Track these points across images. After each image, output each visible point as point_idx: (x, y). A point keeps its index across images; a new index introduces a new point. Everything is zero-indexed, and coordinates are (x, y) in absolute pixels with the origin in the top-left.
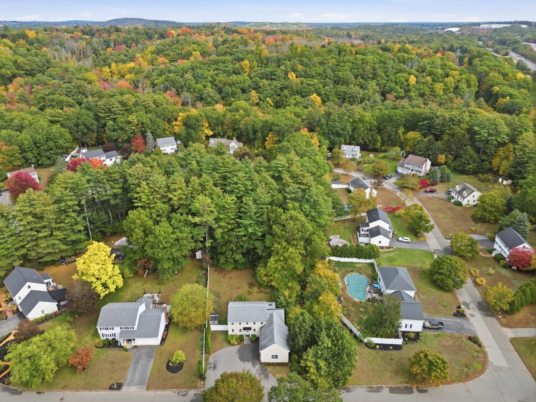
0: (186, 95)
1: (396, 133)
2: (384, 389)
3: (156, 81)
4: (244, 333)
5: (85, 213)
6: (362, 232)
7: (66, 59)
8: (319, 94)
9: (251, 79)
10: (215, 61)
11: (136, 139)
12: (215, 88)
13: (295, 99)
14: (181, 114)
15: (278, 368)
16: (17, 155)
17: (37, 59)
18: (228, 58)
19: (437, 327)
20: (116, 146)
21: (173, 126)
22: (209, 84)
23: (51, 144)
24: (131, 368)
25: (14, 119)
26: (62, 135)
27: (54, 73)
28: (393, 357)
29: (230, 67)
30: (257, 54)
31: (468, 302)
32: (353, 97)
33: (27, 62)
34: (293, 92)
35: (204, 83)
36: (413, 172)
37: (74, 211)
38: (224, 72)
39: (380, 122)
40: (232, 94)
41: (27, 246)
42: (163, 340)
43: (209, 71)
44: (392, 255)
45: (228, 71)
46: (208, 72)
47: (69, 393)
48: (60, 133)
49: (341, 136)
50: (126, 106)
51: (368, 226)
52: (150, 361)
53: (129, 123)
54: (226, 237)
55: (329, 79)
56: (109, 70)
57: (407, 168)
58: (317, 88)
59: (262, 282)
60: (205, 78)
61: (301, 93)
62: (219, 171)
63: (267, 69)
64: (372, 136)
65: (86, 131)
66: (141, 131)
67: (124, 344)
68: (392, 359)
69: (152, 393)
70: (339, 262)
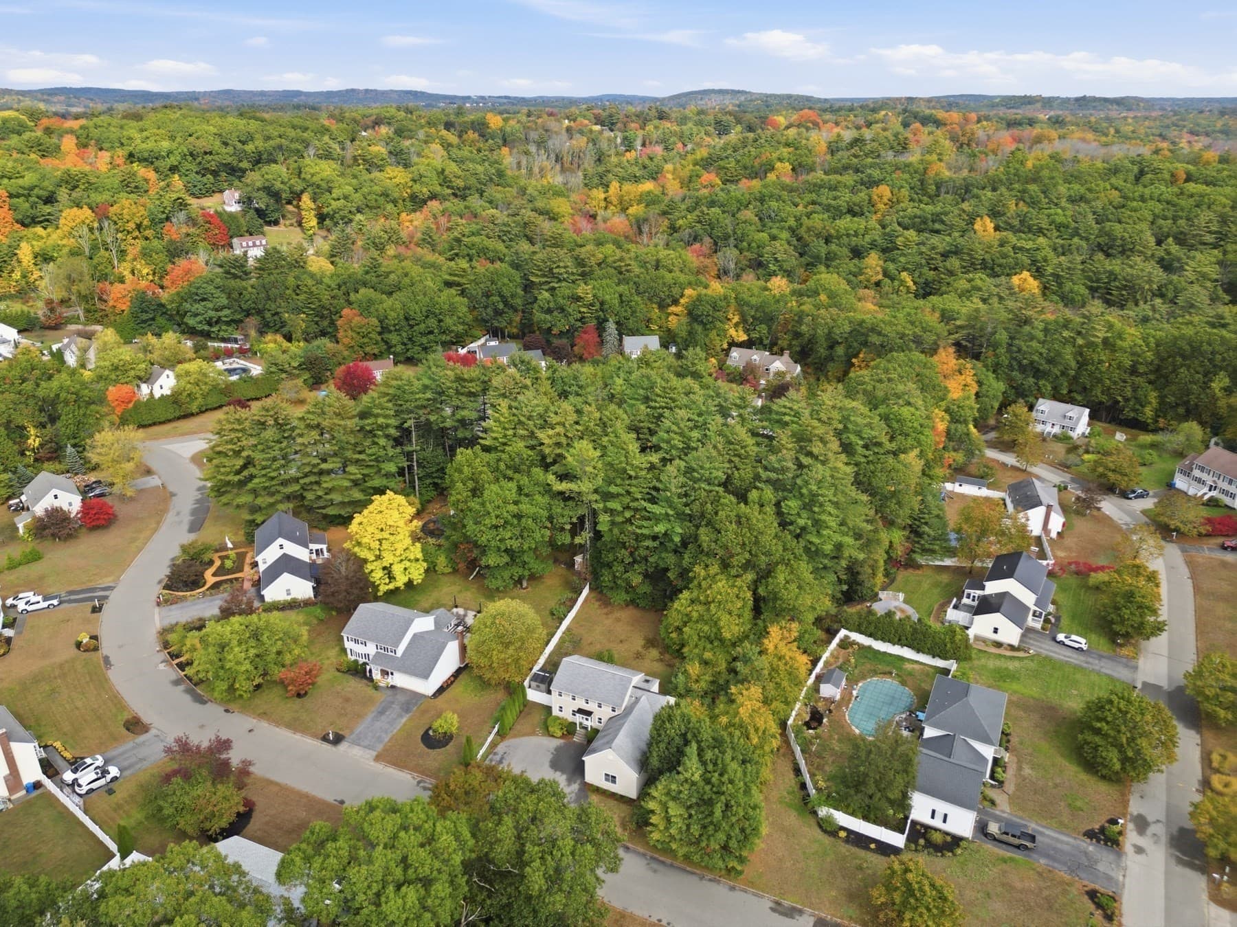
0: (729, 256)
1: (1206, 386)
2: (805, 917)
3: (681, 222)
4: (579, 718)
5: (411, 445)
6: (965, 601)
7: (541, 170)
8: (1038, 273)
9: (884, 227)
10: (815, 185)
11: (585, 332)
12: (795, 242)
13: (970, 281)
14: (688, 292)
15: (612, 803)
16: (374, 336)
17: (480, 169)
18: (849, 178)
19: (1016, 841)
20: (548, 342)
21: (670, 314)
22: (785, 235)
23: (432, 322)
24: (370, 717)
25: (391, 272)
26: (453, 310)
27: (499, 196)
28: (865, 865)
29: (845, 197)
30: (916, 172)
31: (1150, 819)
32: (1132, 288)
33: (460, 173)
34: (973, 264)
35: (774, 231)
36: (1213, 493)
37: (387, 436)
38: (828, 208)
39: (1165, 355)
40: (827, 259)
41: (302, 481)
42: (441, 690)
43: (796, 205)
44: (1012, 666)
45: (837, 208)
46: (794, 209)
47: (264, 724)
48: (451, 304)
49: (1043, 377)
50: (584, 266)
51: (983, 588)
52: (401, 716)
53: (578, 299)
54: (616, 531)
55: (1082, 238)
56: (603, 196)
57: (1199, 480)
58: (1039, 258)
59: (670, 643)
60: (782, 220)
61: (992, 269)
62: (653, 404)
63: (930, 207)
64: (1135, 389)
65: (501, 306)
66: (597, 318)
67: (377, 675)
68: (860, 868)
69: (379, 767)
70: (870, 647)
